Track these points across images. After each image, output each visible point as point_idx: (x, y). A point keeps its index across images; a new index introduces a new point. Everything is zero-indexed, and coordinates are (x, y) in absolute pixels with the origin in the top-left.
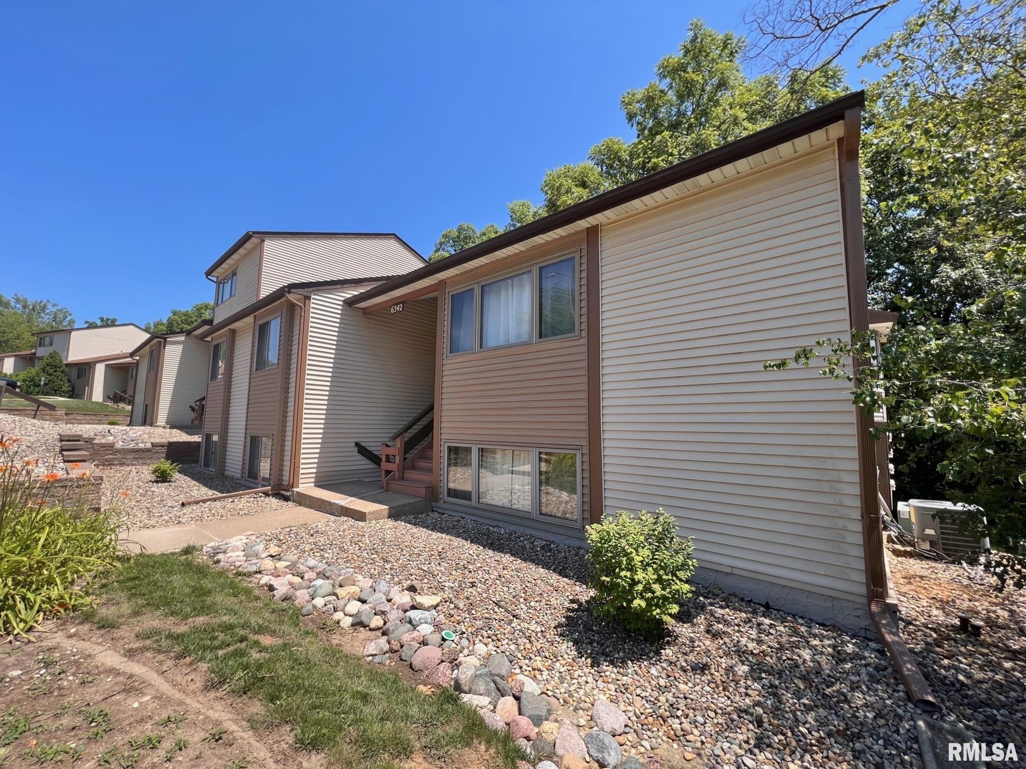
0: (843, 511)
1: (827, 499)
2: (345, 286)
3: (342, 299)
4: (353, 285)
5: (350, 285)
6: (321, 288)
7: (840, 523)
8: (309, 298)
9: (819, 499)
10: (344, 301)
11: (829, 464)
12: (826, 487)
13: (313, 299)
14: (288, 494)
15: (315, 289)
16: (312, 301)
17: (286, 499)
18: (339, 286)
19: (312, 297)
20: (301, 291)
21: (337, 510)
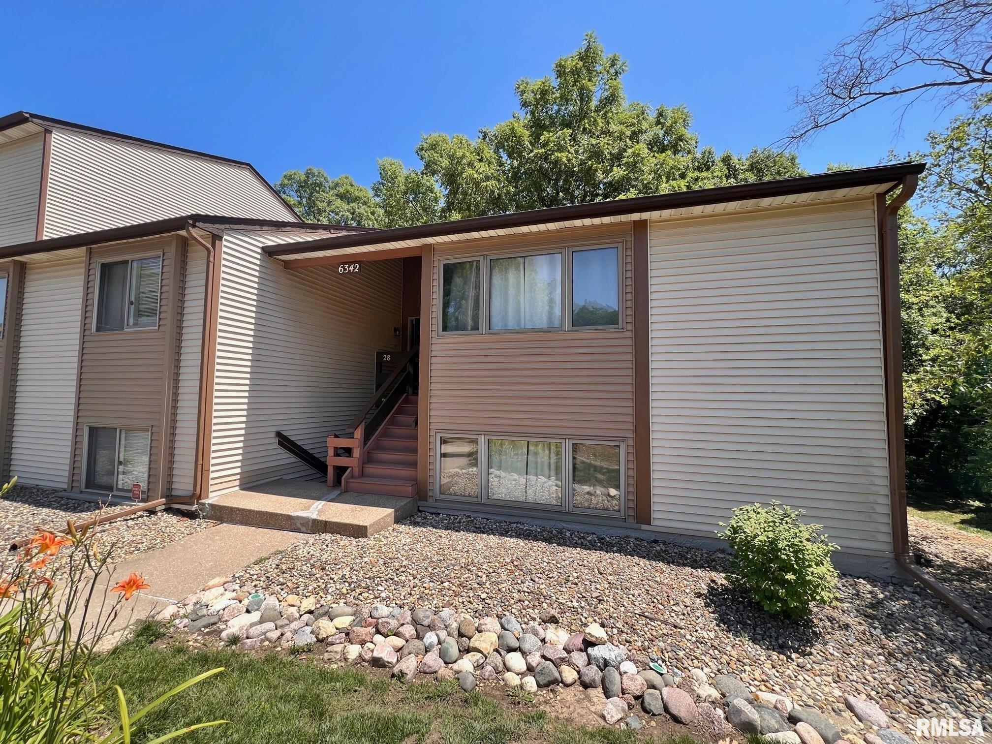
0: (875, 489)
1: (862, 480)
2: (265, 228)
3: (261, 245)
4: (274, 229)
5: (270, 228)
6: (236, 226)
7: (871, 498)
8: (220, 238)
9: (855, 480)
10: (263, 248)
11: (864, 453)
12: (860, 471)
13: (226, 240)
14: (194, 508)
15: (227, 226)
16: (224, 243)
17: (192, 516)
18: (257, 227)
19: (225, 237)
20: (210, 227)
21: (302, 524)
